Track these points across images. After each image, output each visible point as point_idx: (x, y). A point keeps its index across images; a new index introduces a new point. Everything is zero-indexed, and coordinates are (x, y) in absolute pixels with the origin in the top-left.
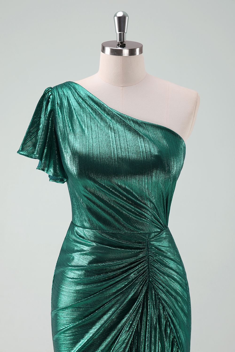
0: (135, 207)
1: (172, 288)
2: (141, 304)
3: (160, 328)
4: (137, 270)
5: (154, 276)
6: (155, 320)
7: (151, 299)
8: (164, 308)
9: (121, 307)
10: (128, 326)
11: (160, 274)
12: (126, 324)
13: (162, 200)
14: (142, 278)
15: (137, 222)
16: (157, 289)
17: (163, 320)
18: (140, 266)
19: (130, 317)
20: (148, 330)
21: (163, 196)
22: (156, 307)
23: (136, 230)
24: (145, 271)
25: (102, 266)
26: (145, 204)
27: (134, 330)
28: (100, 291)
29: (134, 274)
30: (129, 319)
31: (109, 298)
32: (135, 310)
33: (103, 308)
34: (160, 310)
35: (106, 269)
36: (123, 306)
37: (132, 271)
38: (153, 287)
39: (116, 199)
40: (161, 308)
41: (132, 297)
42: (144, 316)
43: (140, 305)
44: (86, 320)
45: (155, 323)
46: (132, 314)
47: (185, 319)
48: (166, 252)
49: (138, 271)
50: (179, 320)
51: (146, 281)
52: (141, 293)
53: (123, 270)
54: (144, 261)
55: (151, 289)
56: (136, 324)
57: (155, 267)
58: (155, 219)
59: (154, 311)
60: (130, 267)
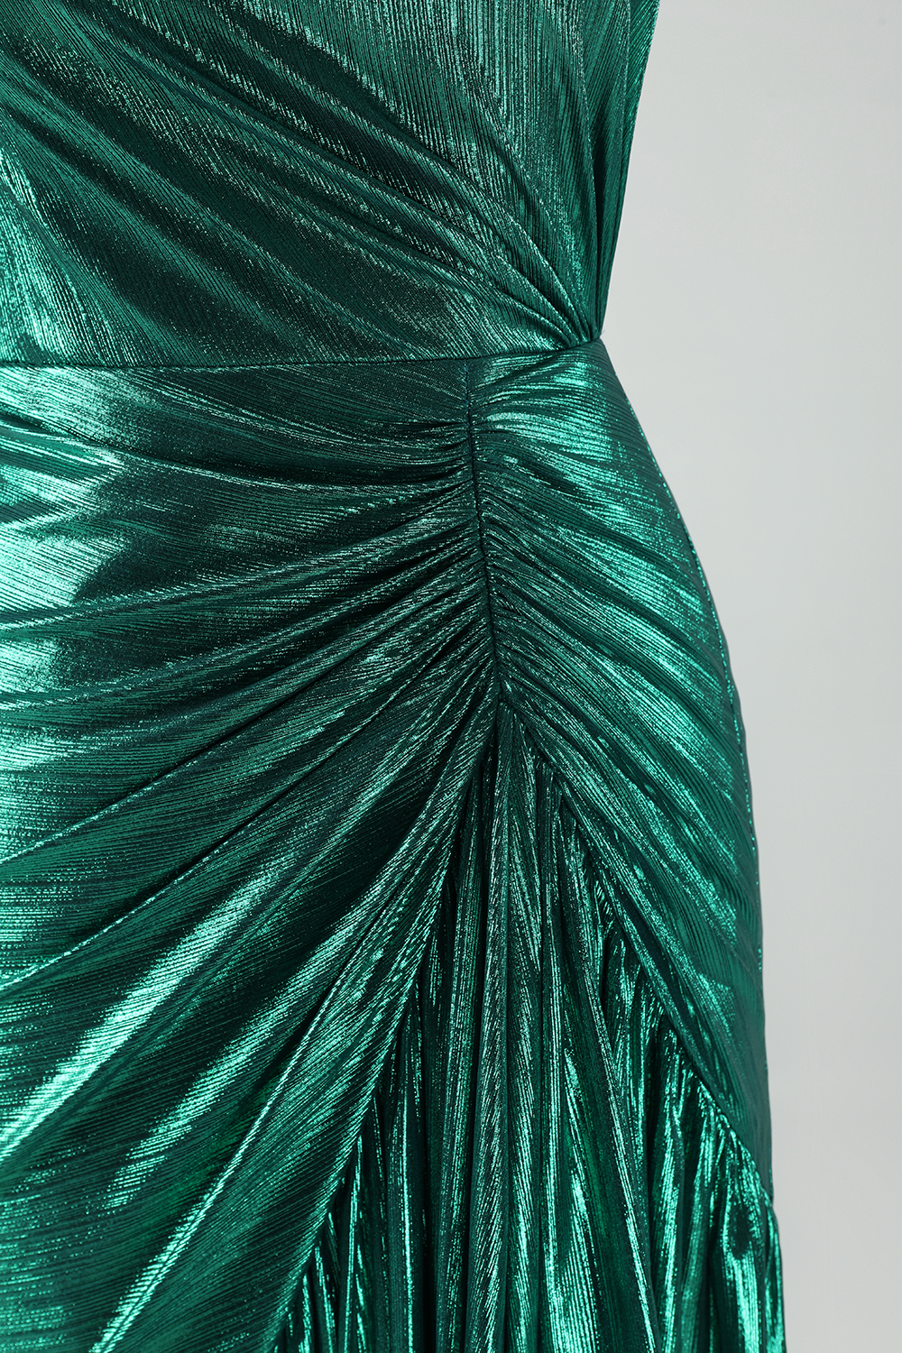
0: (374, 182)
1: (641, 735)
2: (441, 844)
3: (572, 978)
4: (406, 621)
5: (531, 661)
6: (537, 935)
7: (509, 807)
8: (592, 861)
9: (306, 871)
10: (359, 976)
11: (568, 648)
12: (345, 965)
13: (566, 137)
14: (446, 676)
15: (398, 290)
16: (552, 745)
17: (586, 933)
18: (425, 594)
19: (372, 925)
20: (493, 998)
21: (573, 105)
22: (543, 857)
23: (388, 340)
24: (466, 630)
25: (164, 603)
26: (445, 159)
27: (404, 999)
28: (168, 771)
29: (391, 653)
30: (363, 938)
31: (224, 812)
32: (401, 885)
33: (186, 879)
34: (571, 874)
35: (195, 626)
36: (320, 864)
37: (369, 630)
38: (531, 732)
39: (240, 125)
40: (574, 862)
41: (380, 801)
42: (463, 917)
43: (438, 852)
44: (82, 954)
45: (535, 951)
46: (387, 904)
47: (727, 915)
48: (600, 497)
49: (416, 630)
50: (688, 924)
51: (478, 698)
52: (446, 776)
53: (312, 623)
54: (451, 565)
55: (514, 747)
56: (410, 965)
57: (533, 603)
58: (520, 269)
59: (531, 886)
60: (354, 603)
